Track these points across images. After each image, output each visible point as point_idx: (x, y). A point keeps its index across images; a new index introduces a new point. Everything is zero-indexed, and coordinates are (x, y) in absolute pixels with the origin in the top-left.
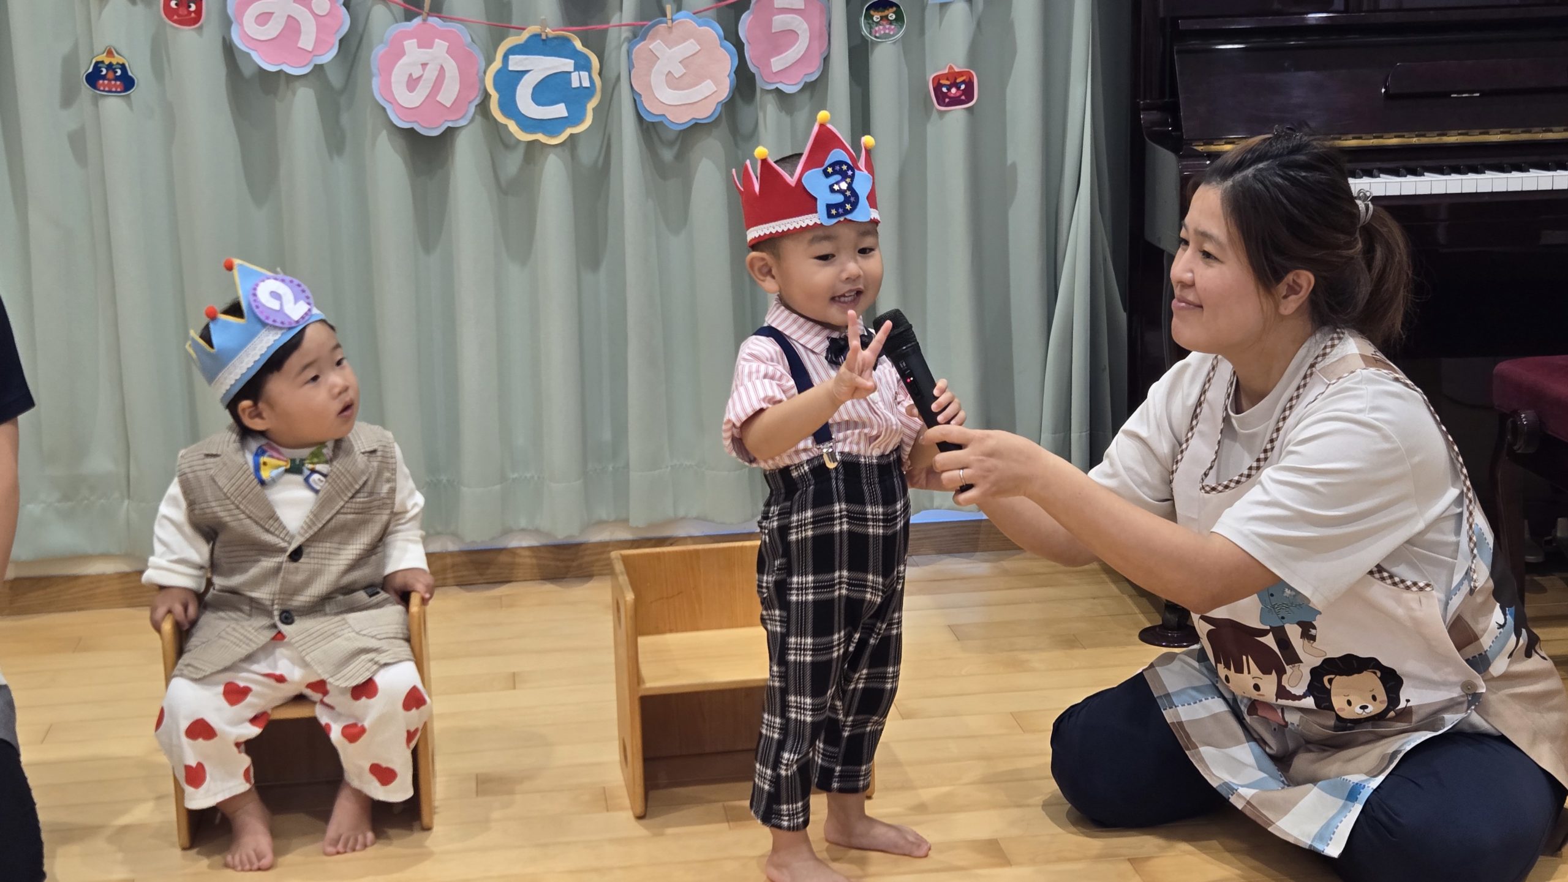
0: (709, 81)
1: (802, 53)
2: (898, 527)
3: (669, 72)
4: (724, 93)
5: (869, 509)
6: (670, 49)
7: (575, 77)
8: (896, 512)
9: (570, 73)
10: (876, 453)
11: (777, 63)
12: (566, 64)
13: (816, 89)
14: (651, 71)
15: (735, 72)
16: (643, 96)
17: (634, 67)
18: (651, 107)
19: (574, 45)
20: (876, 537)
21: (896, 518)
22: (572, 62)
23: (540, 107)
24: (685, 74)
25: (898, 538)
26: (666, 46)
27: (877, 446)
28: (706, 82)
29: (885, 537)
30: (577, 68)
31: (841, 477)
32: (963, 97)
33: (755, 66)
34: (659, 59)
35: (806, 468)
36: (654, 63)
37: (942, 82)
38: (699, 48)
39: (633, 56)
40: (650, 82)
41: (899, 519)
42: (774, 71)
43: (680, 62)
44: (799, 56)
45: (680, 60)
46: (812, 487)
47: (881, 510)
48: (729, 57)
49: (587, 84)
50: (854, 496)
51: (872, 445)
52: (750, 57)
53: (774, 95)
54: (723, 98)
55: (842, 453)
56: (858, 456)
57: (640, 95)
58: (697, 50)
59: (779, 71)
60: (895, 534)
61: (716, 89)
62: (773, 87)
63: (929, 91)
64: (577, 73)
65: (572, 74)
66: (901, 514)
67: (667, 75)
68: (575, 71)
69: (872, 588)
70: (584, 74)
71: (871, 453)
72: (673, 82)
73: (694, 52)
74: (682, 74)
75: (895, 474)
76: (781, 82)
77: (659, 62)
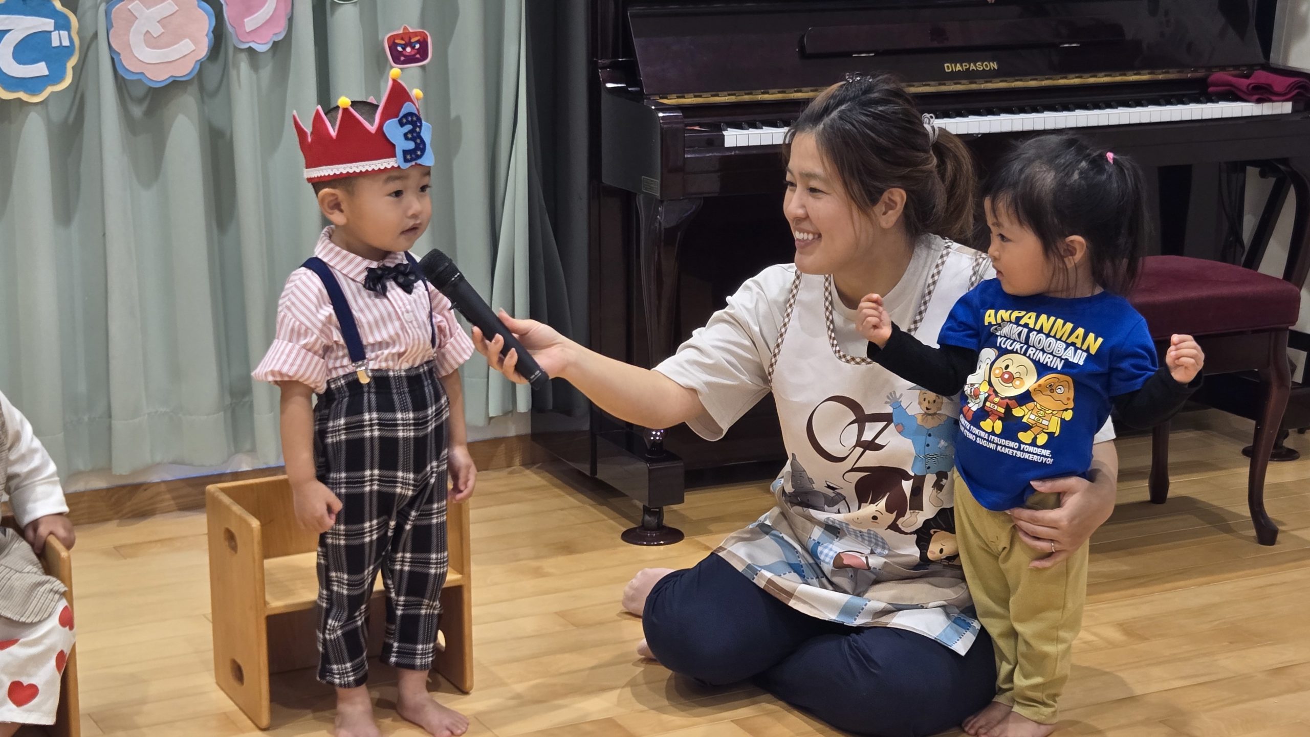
0: (187, 40)
1: (271, 13)
2: (430, 429)
3: (148, 31)
4: (203, 51)
5: (399, 415)
6: (148, 9)
7: (55, 36)
8: (428, 417)
9: (50, 32)
10: (405, 366)
11: (251, 23)
12: (47, 24)
13: (282, 48)
14: (129, 31)
15: (213, 32)
16: (122, 55)
17: (112, 26)
18: (128, 63)
19: (53, 5)
20: (406, 439)
21: (427, 422)
22: (53, 21)
23: (22, 66)
24: (163, 33)
25: (429, 439)
26: (145, 6)
27: (406, 360)
28: (183, 42)
29: (416, 439)
30: (57, 27)
31: (373, 390)
32: (418, 56)
33: (232, 26)
34: (137, 18)
35: (343, 382)
36: (133, 23)
37: (397, 41)
38: (177, 8)
39: (113, 16)
40: (129, 41)
41: (430, 423)
42: (247, 31)
43: (158, 22)
44: (268, 17)
45: (158, 20)
46: (347, 398)
47: (411, 415)
48: (206, 17)
49: (66, 43)
50: (386, 405)
51: (400, 360)
52: (228, 18)
53: (247, 54)
54: (203, 56)
55: (372, 370)
56: (388, 370)
57: (119, 54)
58: (175, 11)
59: (252, 31)
60: (426, 436)
61: (194, 48)
62: (246, 46)
63: (384, 49)
64: (57, 32)
65: (53, 33)
66: (432, 419)
67: (145, 34)
68: (55, 29)
69: (402, 483)
70: (64, 33)
71: (400, 367)
72: (151, 41)
73: (171, 13)
74: (159, 33)
75: (426, 383)
76: (253, 41)
77: (137, 21)
